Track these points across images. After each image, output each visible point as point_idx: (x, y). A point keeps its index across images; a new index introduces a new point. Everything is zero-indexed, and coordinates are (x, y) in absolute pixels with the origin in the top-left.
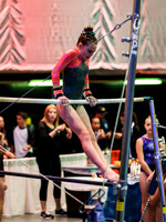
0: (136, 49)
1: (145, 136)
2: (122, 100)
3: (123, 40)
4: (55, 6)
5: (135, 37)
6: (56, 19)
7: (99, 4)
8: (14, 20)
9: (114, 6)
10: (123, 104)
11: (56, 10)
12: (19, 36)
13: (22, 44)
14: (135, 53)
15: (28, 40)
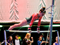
0: (53, 16)
1: (56, 42)
2: (49, 31)
3: (49, 13)
4: (28, 2)
5: (52, 12)
6: (28, 6)
7: (41, 2)
8: (15, 7)
9: (46, 2)
10: (49, 32)
11: (28, 4)
12: (17, 12)
13: (18, 14)
14: (53, 17)
15: (19, 13)
